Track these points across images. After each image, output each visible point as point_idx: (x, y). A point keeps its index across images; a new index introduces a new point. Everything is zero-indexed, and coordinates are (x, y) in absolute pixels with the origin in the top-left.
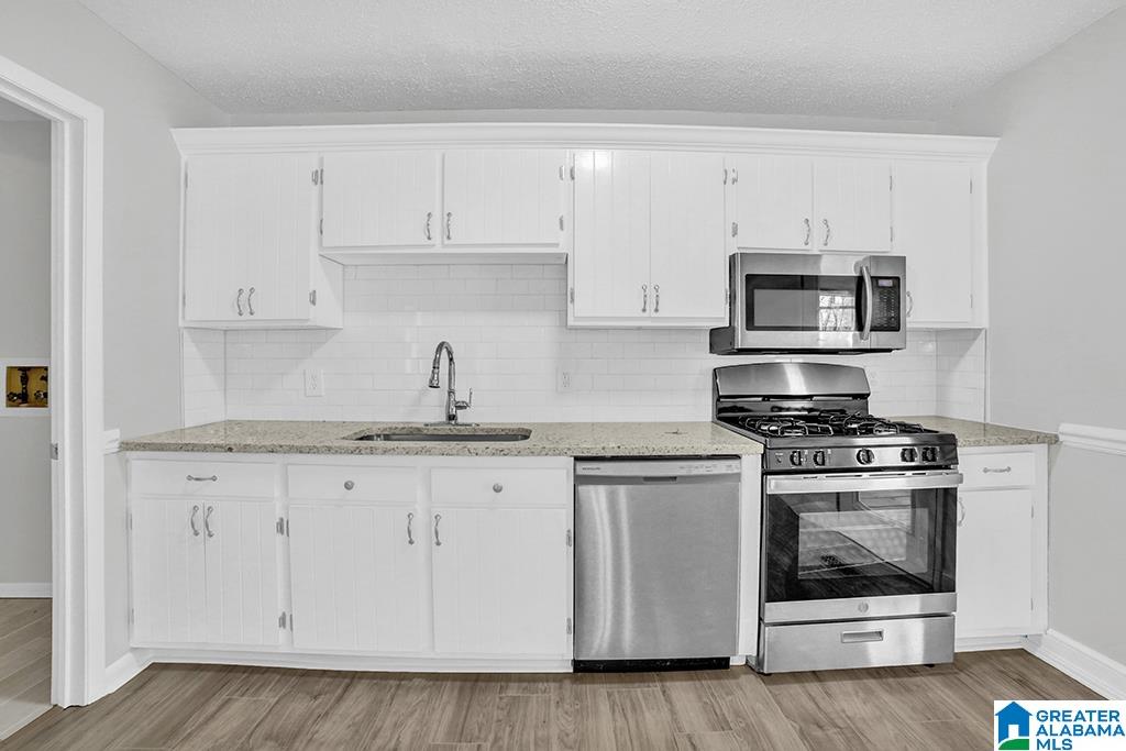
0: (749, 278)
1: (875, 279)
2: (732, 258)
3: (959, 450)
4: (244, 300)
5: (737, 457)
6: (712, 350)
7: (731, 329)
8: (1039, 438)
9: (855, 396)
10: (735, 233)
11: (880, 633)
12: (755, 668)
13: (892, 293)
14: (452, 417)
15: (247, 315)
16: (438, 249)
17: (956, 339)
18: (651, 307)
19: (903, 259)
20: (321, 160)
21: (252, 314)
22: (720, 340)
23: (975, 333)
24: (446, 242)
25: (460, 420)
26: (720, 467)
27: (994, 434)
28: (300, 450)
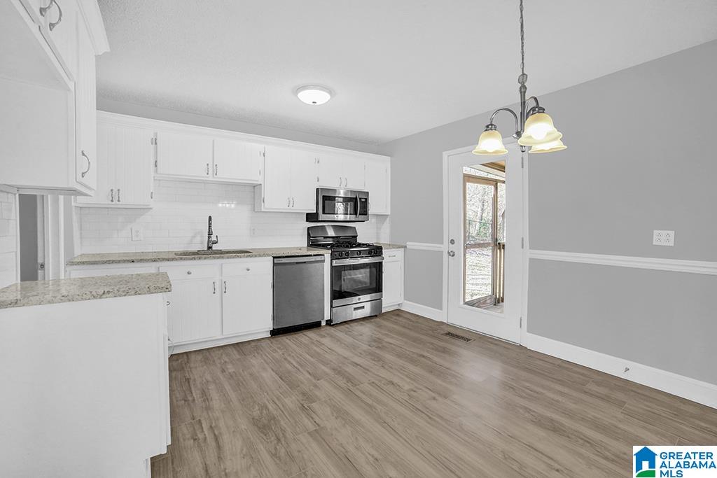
0: (323, 196)
1: (360, 199)
2: (317, 189)
3: (383, 251)
4: (114, 195)
5: (323, 255)
6: (307, 221)
7: (317, 214)
8: (402, 247)
9: (353, 237)
10: (318, 181)
11: (364, 307)
12: (329, 323)
13: (365, 204)
14: (210, 248)
15: (115, 201)
16: (211, 179)
17: (381, 217)
18: (291, 205)
19: (368, 193)
20: (156, 134)
21: (119, 201)
22: (311, 217)
23: (387, 215)
24: (215, 176)
25: (214, 249)
26: (319, 258)
27: (391, 246)
28: (168, 260)
